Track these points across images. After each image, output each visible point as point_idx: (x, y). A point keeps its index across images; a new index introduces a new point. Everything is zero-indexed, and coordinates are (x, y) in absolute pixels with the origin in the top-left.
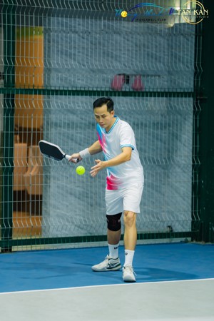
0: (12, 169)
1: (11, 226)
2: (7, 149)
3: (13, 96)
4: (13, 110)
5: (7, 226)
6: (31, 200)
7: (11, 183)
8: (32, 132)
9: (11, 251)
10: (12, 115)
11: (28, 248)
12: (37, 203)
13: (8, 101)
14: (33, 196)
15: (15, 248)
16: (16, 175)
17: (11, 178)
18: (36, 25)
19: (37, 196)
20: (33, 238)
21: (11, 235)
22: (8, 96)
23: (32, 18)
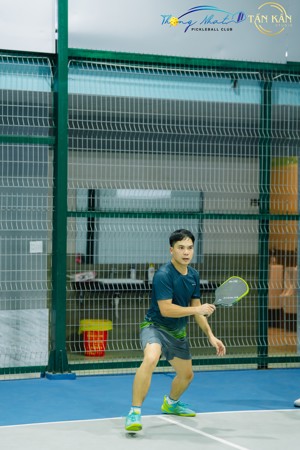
0: (267, 291)
1: (267, 343)
2: (262, 273)
3: (268, 222)
4: (268, 235)
5: (263, 344)
6: (285, 320)
7: (266, 304)
8: (286, 255)
9: (266, 367)
10: (267, 239)
11: (284, 365)
12: (291, 323)
13: (263, 227)
14: (287, 314)
15: (270, 365)
16: (270, 296)
17: (266, 300)
18: (290, 155)
19: (291, 315)
20: (288, 355)
21: (267, 352)
22: (263, 221)
23: (286, 149)
